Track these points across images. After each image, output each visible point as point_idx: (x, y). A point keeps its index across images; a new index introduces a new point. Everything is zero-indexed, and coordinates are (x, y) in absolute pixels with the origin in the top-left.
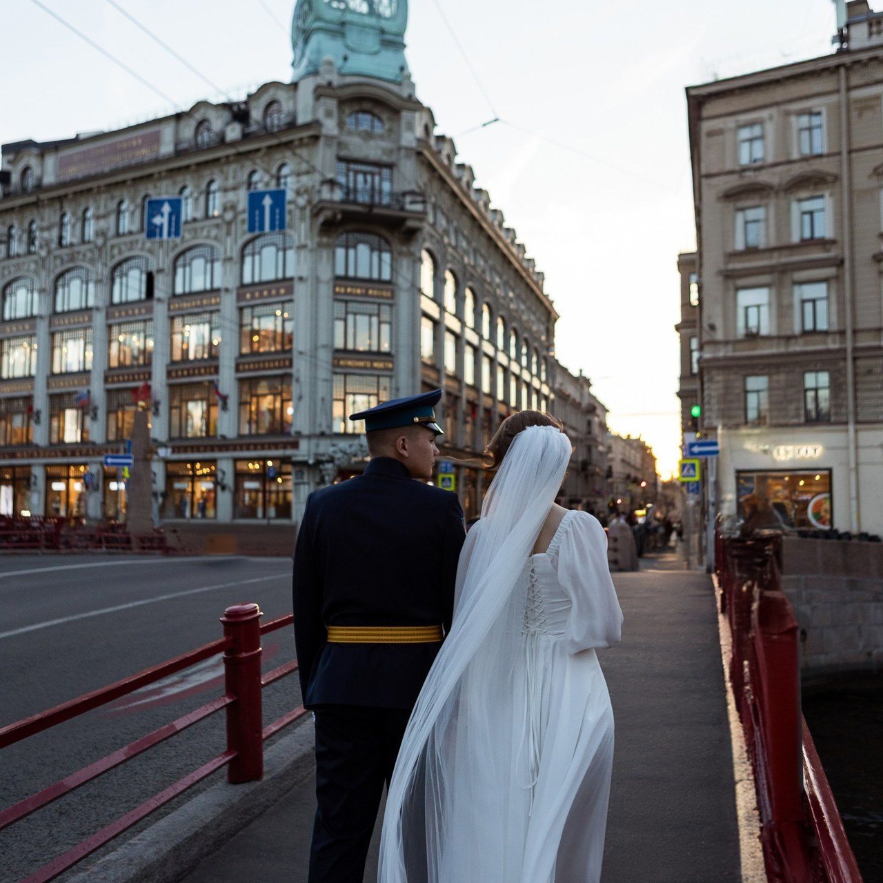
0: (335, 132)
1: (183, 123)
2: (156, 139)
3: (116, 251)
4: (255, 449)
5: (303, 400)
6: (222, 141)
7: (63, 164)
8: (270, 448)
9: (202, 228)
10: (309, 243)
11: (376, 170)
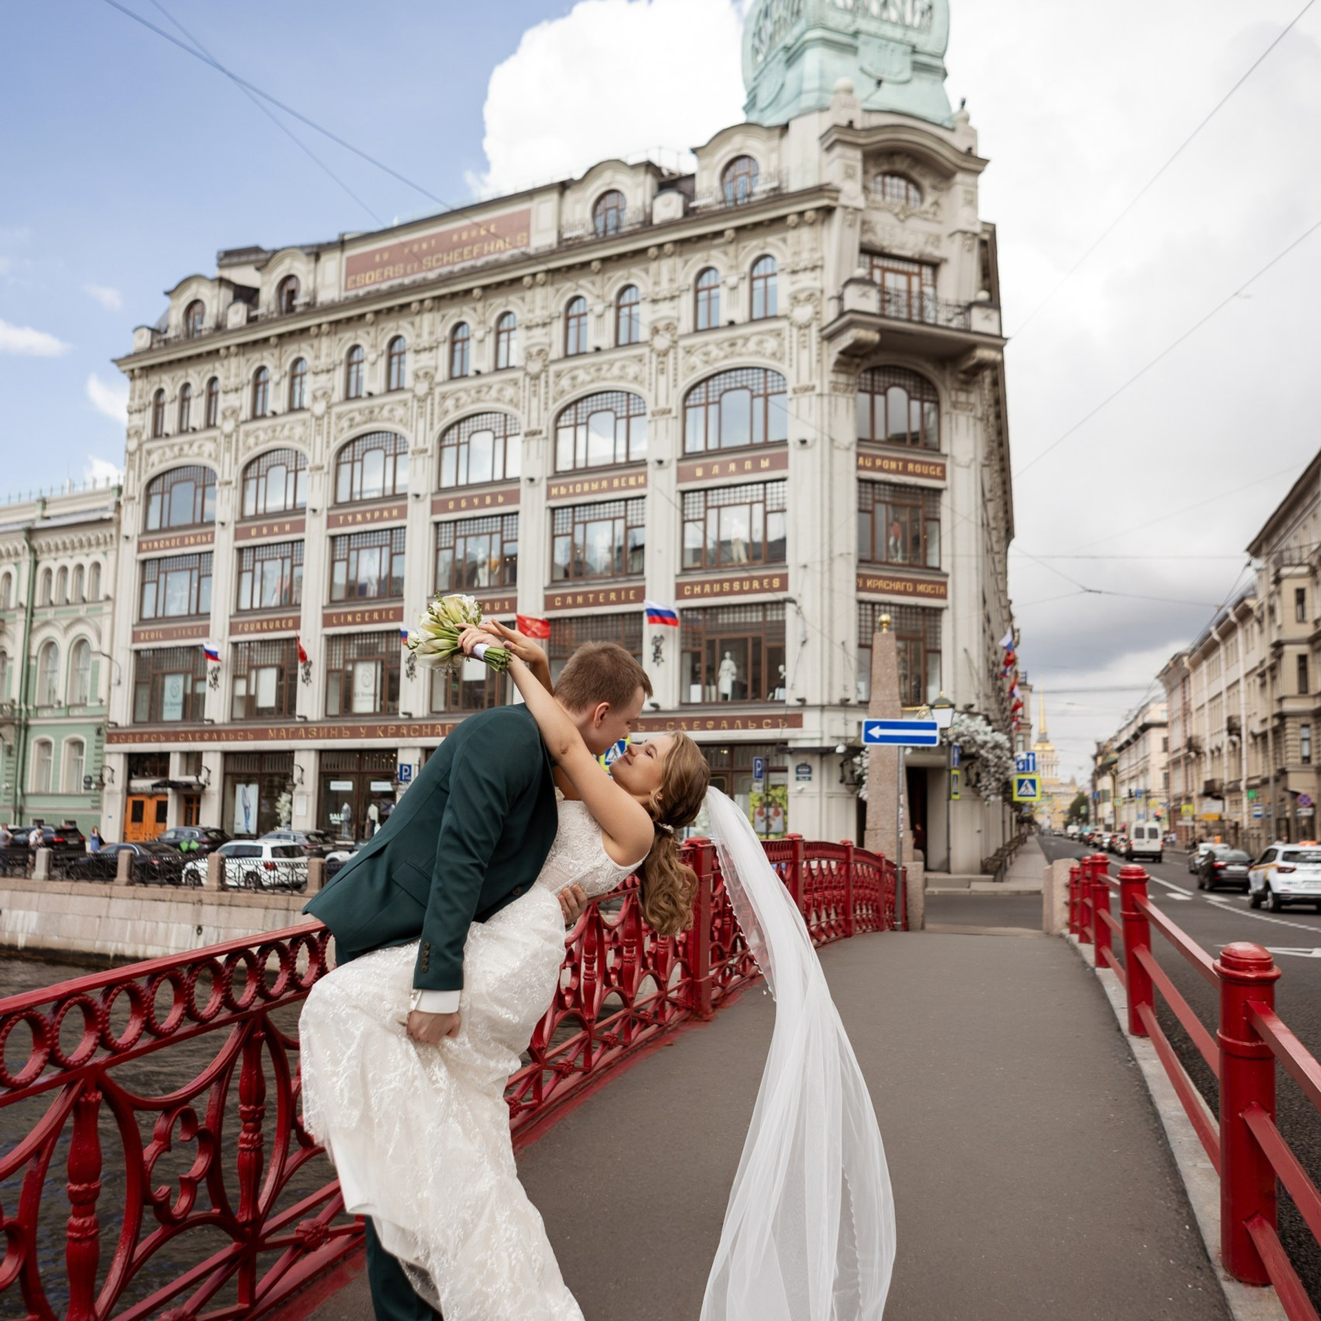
0: (860, 202)
1: (570, 196)
2: (524, 225)
3: (450, 403)
4: (717, 727)
5: (809, 644)
6: (647, 225)
7: (353, 269)
8: (745, 727)
9: (611, 364)
10: (816, 382)
11: (915, 269)
